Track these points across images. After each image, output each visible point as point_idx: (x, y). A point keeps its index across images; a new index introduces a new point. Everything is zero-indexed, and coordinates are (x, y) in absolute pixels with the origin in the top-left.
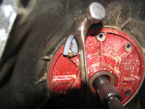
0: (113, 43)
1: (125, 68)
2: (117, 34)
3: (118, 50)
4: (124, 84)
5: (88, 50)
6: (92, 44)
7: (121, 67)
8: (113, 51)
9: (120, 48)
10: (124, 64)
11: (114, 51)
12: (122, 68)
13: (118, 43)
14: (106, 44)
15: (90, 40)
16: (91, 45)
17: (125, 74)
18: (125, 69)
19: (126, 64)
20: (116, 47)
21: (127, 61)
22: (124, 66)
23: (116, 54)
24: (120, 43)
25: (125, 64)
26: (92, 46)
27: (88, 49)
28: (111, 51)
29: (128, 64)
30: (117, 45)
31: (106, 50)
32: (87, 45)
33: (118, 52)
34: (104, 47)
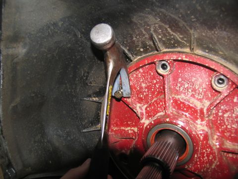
0: (192, 76)
1: (227, 123)
2: (187, 60)
3: (205, 90)
4: (232, 157)
5: (153, 90)
6: (157, 81)
7: (219, 122)
8: (194, 90)
9: (206, 85)
10: (223, 116)
11: (197, 91)
12: (220, 124)
13: (201, 77)
14: (180, 80)
15: (152, 74)
16: (155, 82)
17: (230, 136)
18: (229, 127)
19: (229, 117)
20: (198, 83)
21: (229, 110)
22: (224, 121)
23: (202, 96)
24: (204, 76)
25: (226, 115)
26: (157, 83)
27: (151, 88)
28: (190, 90)
29: (232, 117)
30: (200, 80)
31: (182, 89)
32: (149, 82)
33: (205, 92)
34: (177, 85)
